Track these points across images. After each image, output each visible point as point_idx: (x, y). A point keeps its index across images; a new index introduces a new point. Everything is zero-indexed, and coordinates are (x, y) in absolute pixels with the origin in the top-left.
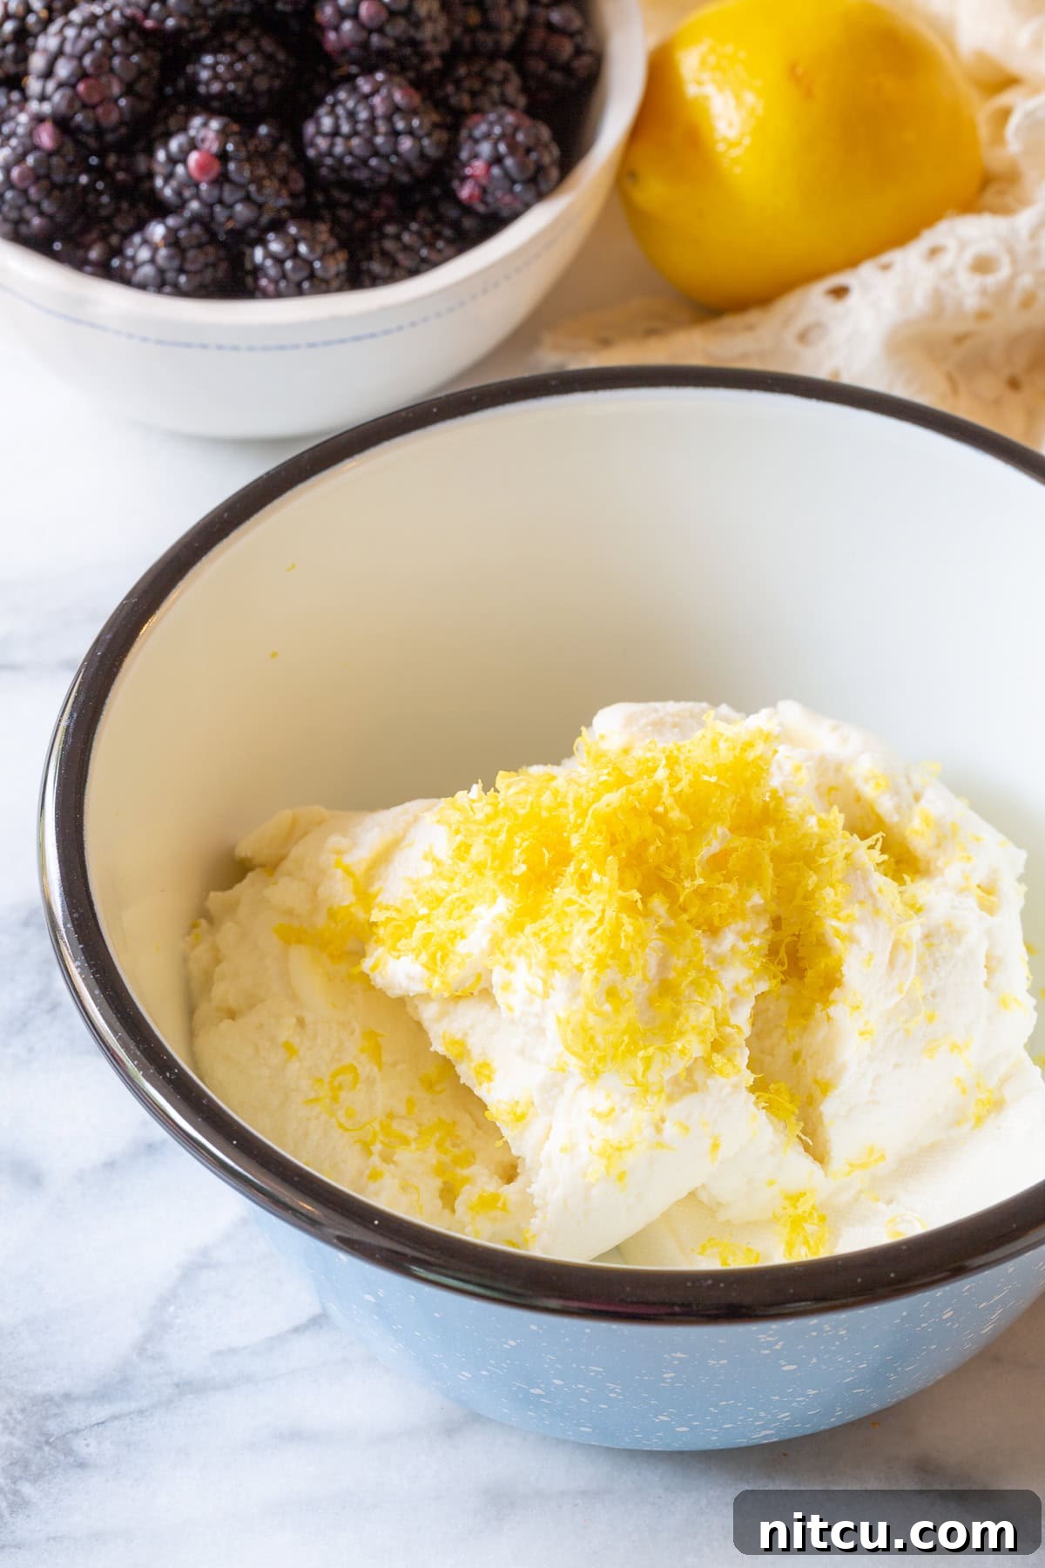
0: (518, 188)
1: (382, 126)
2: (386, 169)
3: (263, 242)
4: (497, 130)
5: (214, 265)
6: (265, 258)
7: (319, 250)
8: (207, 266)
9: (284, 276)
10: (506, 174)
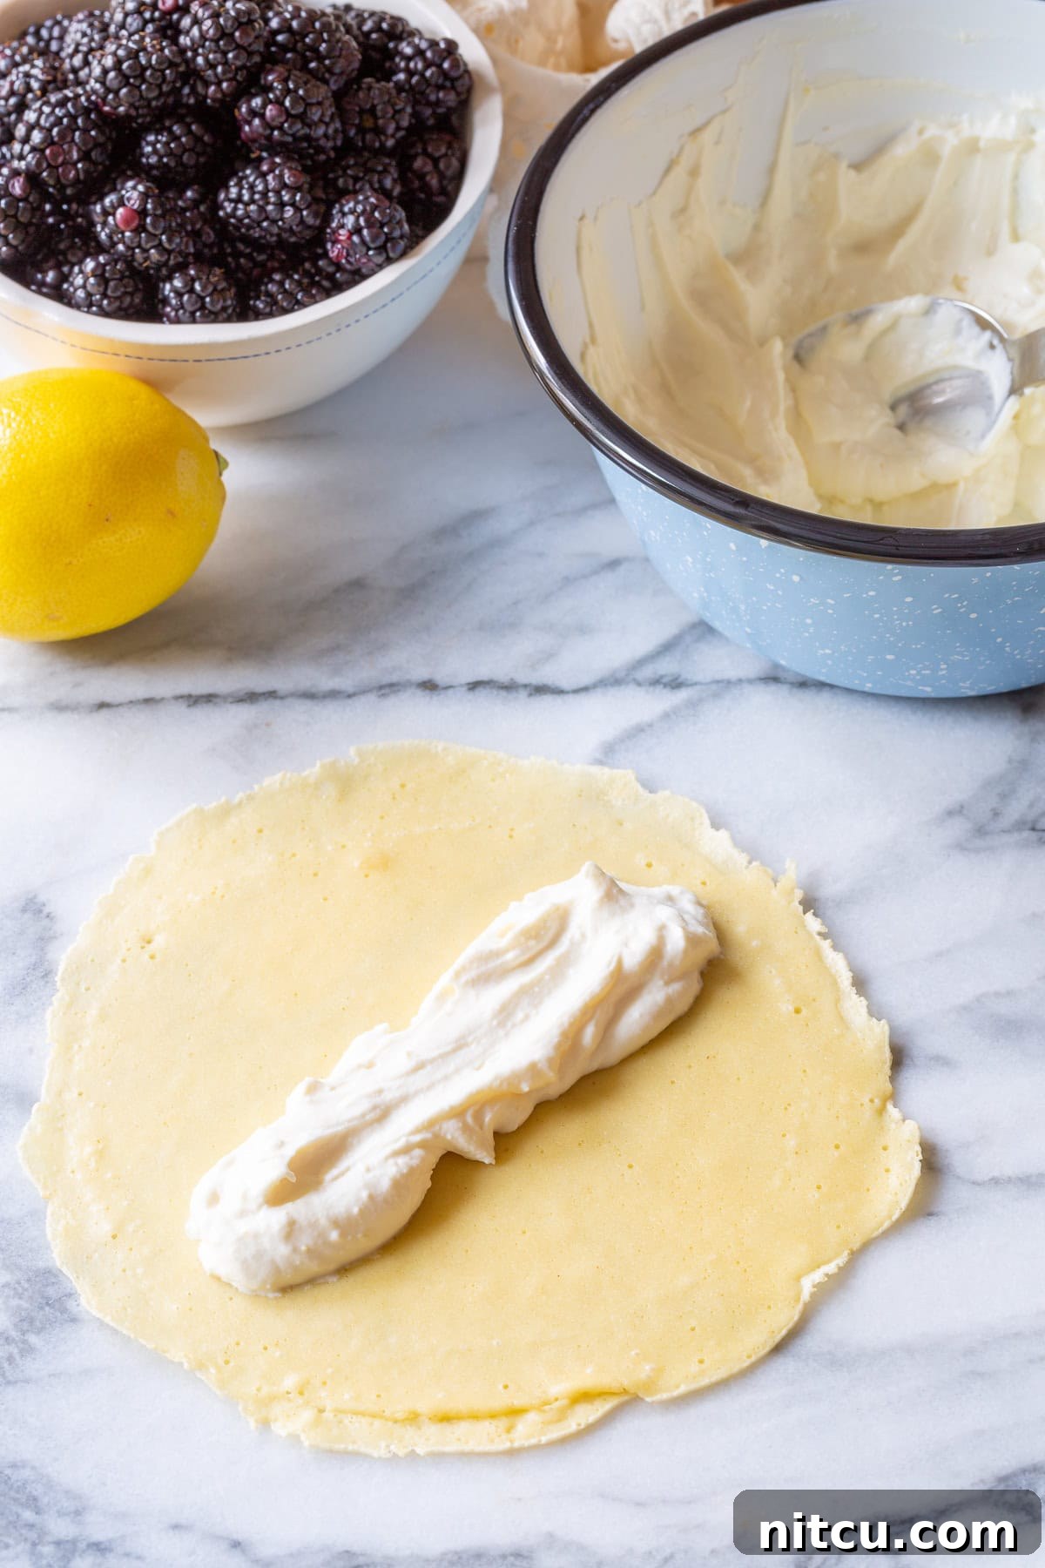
0: (371, 253)
1: (272, 197)
2: (275, 230)
3: (170, 278)
4: (360, 208)
5: (132, 294)
6: (171, 291)
7: (210, 289)
8: (125, 293)
9: (182, 307)
10: (363, 241)
